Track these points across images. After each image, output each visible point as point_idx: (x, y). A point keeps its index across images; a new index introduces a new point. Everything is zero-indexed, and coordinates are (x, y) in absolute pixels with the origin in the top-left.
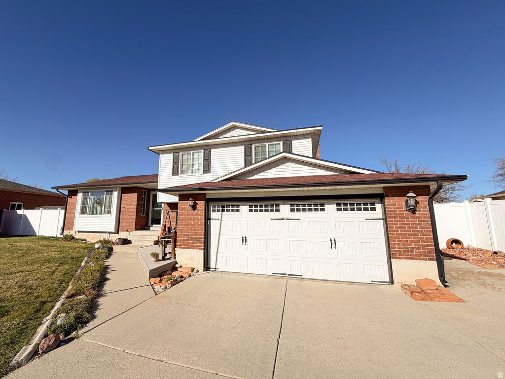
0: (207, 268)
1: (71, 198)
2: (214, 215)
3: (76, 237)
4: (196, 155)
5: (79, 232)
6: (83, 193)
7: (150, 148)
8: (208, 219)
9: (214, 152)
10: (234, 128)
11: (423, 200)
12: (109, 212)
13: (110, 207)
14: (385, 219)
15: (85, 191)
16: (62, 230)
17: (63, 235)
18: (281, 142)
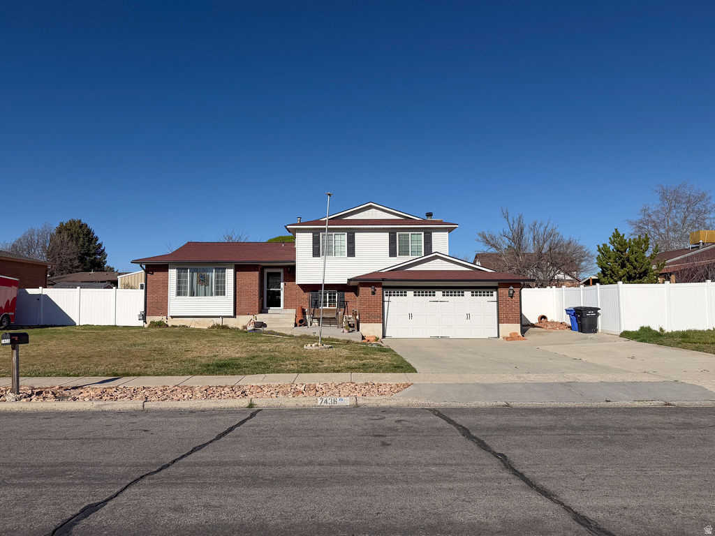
0: (384, 337)
1: (153, 274)
2: (386, 298)
3: (170, 324)
4: (338, 238)
5: (172, 317)
6: (177, 269)
7: (288, 227)
8: (384, 301)
9: (359, 236)
10: (370, 207)
11: (517, 290)
12: (223, 294)
13: (224, 287)
14: (498, 301)
15: (182, 267)
16: (144, 317)
17: (145, 322)
18: (423, 233)
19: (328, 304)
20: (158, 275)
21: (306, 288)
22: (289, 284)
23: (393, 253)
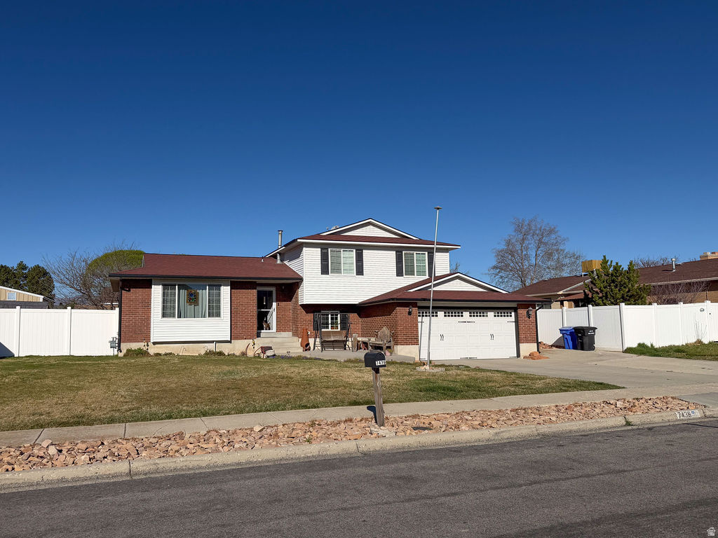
0: (420, 359)
1: (129, 291)
2: (420, 319)
3: (150, 352)
4: (346, 254)
5: (155, 343)
6: (163, 285)
8: (418, 322)
9: (367, 254)
10: (368, 224)
12: (218, 315)
13: (219, 308)
14: (515, 322)
15: (168, 283)
16: (117, 343)
17: (120, 350)
18: (427, 253)
19: (330, 325)
20: (136, 293)
21: (310, 308)
22: (283, 304)
23: (399, 273)
